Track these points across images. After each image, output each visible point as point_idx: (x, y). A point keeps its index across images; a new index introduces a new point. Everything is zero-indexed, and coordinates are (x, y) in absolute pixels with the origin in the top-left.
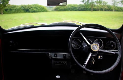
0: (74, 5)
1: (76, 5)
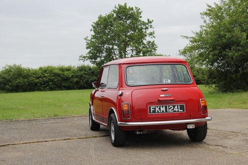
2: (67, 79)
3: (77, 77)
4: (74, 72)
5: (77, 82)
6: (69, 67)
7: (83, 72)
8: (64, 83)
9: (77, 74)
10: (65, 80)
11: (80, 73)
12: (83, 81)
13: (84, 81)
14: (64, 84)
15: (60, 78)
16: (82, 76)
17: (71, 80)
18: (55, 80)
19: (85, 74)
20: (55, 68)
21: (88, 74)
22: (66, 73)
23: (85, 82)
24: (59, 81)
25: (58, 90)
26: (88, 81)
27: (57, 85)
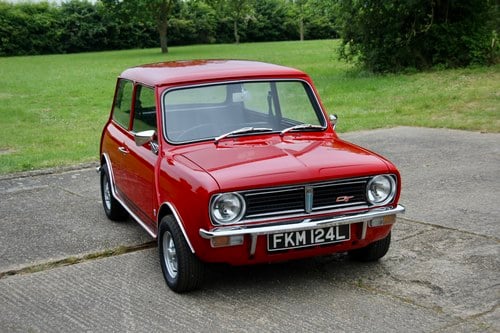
0: (28, 10)
1: (42, 10)
2: (41, 31)
3: (62, 25)
4: (55, 14)
5: (64, 38)
6: (42, 4)
7: (76, 15)
8: (35, 38)
9: (63, 20)
10: (37, 33)
11: (68, 18)
12: (75, 34)
13: (79, 35)
14: (34, 42)
15: (25, 30)
16: (73, 23)
17: (49, 33)
18: (15, 33)
19: (79, 19)
20: (11, 6)
21: (86, 20)
22: (38, 17)
23: (82, 37)
24: (24, 34)
25: (24, 54)
26: (87, 34)
27: (19, 43)
